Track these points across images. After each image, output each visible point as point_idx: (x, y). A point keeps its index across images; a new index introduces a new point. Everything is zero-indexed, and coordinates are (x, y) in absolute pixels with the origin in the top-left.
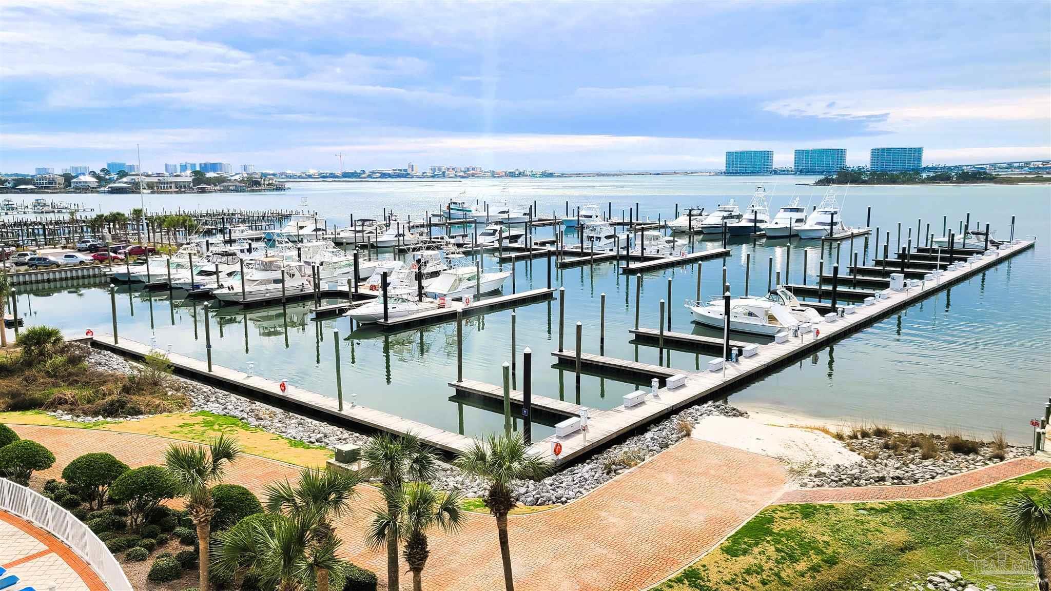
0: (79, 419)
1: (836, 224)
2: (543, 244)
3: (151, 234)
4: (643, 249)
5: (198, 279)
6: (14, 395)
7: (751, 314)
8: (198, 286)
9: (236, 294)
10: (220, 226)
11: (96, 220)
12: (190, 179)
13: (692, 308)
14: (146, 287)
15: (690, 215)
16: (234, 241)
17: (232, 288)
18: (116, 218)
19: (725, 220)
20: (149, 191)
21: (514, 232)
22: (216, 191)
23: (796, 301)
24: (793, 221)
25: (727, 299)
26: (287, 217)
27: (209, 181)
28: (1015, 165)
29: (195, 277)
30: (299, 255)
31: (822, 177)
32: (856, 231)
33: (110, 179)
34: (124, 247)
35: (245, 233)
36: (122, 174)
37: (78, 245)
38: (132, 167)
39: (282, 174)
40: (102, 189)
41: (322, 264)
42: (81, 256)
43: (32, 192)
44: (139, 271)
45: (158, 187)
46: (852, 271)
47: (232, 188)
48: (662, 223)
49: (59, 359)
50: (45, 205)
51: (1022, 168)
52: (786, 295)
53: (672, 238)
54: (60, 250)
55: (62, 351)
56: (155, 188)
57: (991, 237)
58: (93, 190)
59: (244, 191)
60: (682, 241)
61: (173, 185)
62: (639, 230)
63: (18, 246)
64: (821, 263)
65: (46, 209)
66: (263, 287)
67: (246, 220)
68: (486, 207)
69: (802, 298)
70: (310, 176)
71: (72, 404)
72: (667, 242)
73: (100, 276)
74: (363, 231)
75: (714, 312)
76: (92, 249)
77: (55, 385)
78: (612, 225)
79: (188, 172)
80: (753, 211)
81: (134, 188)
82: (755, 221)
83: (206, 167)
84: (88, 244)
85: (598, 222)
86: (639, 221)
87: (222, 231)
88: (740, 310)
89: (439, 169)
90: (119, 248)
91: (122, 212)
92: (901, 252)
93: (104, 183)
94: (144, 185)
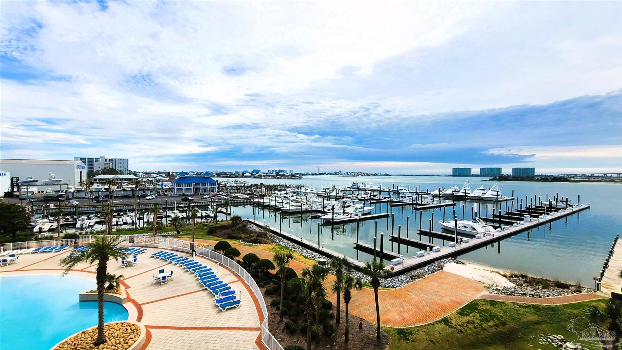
0: (246, 243)
1: (499, 195)
2: (385, 198)
3: (265, 190)
4: (422, 201)
6: (229, 234)
7: (465, 227)
8: (277, 206)
10: (283, 189)
12: (275, 175)
13: (441, 223)
14: (263, 206)
15: (439, 190)
16: (288, 193)
18: (256, 185)
19: (453, 192)
20: (264, 178)
21: (375, 194)
22: (283, 178)
23: (484, 223)
24: (481, 194)
25: (456, 221)
26: (303, 186)
28: (578, 175)
30: (306, 198)
31: (492, 178)
32: (508, 198)
33: (254, 174)
35: (290, 191)
36: (257, 173)
37: (245, 193)
39: (301, 173)
40: (252, 177)
41: (313, 201)
42: (246, 196)
43: (234, 177)
46: (507, 213)
47: (286, 177)
48: (429, 193)
49: (240, 225)
50: (237, 181)
51: (581, 176)
52: (479, 220)
53: (433, 198)
54: (241, 194)
55: (241, 223)
56: (266, 177)
57: (569, 203)
58: (249, 177)
59: (290, 178)
60: (436, 199)
61: (270, 176)
62: (420, 195)
63: (231, 192)
64: (494, 210)
66: (296, 208)
67: (290, 187)
68: (365, 185)
69: (486, 222)
70: (309, 174)
71: (244, 238)
72: (431, 199)
73: (251, 202)
74: (325, 192)
75: (450, 225)
76: (249, 194)
77: (239, 233)
78: (410, 192)
79: (275, 172)
80: (464, 189)
81: (260, 177)
82: (465, 193)
83: (280, 171)
85: (405, 191)
86: (420, 192)
87: (284, 190)
88: (461, 225)
89: (349, 173)
90: (256, 194)
92: (528, 207)
93: (252, 175)
94: (263, 176)
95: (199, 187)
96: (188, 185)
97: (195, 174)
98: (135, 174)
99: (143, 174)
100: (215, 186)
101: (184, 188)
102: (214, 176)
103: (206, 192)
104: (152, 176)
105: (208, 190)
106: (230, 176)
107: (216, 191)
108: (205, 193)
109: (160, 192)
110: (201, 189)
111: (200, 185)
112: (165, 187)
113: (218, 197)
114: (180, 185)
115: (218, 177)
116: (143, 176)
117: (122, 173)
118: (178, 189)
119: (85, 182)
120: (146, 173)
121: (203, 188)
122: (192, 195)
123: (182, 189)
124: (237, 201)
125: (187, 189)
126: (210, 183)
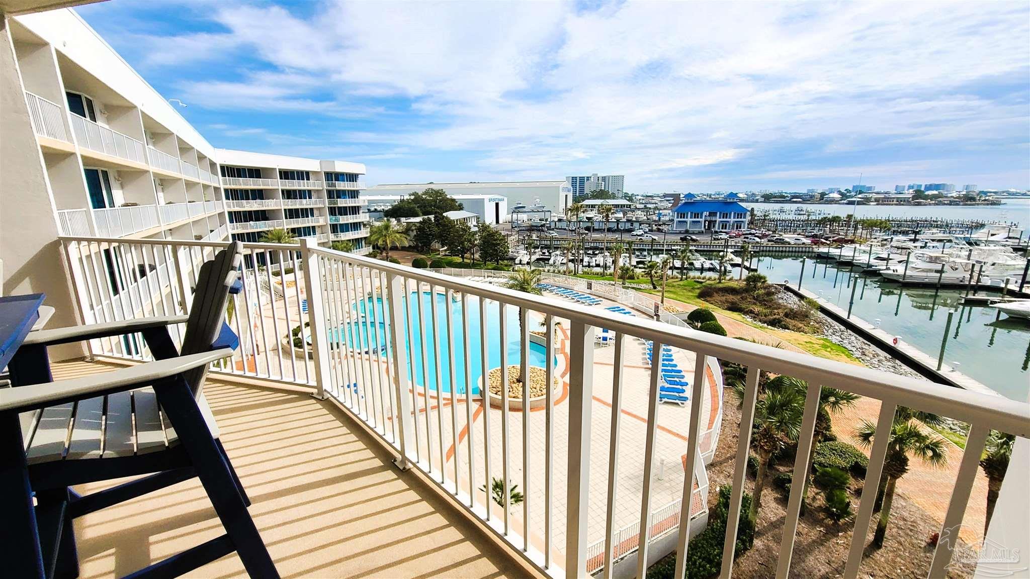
0: (755, 323)
5: (873, 262)
8: (871, 266)
9: (898, 275)
11: (822, 220)
12: (911, 196)
16: (918, 240)
17: (897, 271)
18: (836, 219)
20: (875, 203)
22: (930, 204)
27: (926, 197)
29: (871, 260)
30: (969, 255)
33: (850, 195)
34: (833, 237)
35: (936, 235)
36: (860, 193)
38: (870, 188)
39: (1003, 192)
40: (843, 201)
41: (994, 264)
42: (805, 240)
43: (799, 202)
44: (834, 251)
45: (884, 201)
47: (946, 202)
49: (762, 291)
50: (802, 210)
56: (881, 201)
58: (837, 202)
59: (957, 204)
61: (895, 200)
63: (773, 231)
65: (802, 212)
66: (924, 274)
71: (756, 314)
73: (811, 252)
76: (814, 237)
79: (913, 191)
81: (865, 202)
83: (929, 187)
84: (813, 233)
90: (830, 237)
93: (845, 198)
94: (873, 200)
95: (714, 219)
96: (696, 215)
98: (630, 198)
99: (642, 198)
100: (745, 218)
101: (689, 220)
102: (756, 201)
103: (726, 228)
104: (653, 201)
105: (730, 225)
106: (790, 200)
107: (744, 228)
108: (723, 230)
109: (654, 225)
110: (718, 222)
111: (716, 216)
112: (662, 218)
113: (745, 238)
114: (683, 215)
115: (764, 202)
116: (641, 201)
117: (614, 197)
118: (679, 221)
119: (569, 210)
120: (647, 196)
121: (721, 221)
122: (701, 233)
123: (686, 222)
124: (781, 249)
125: (693, 222)
126: (735, 213)
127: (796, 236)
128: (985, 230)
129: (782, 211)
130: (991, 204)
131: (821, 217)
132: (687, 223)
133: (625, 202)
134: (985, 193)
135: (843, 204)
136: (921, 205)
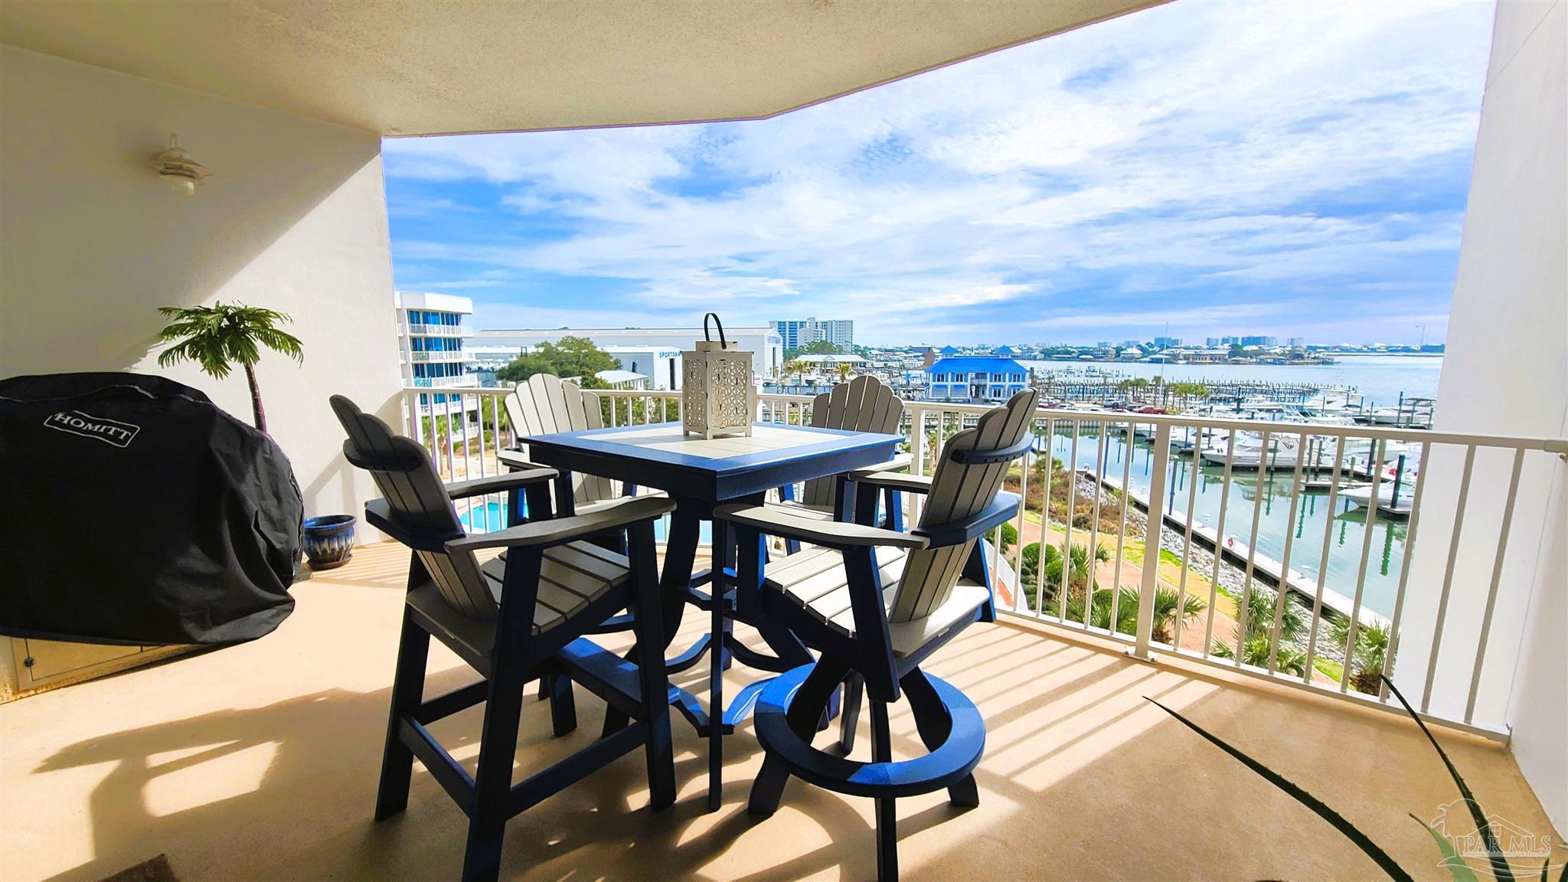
3: (1169, 398)
8: (1190, 445)
9: (1223, 456)
11: (1122, 384)
12: (1226, 352)
16: (1242, 410)
17: (1222, 451)
18: (1139, 383)
20: (1185, 362)
22: (1250, 363)
26: (1316, 391)
27: (1245, 354)
29: (1189, 437)
33: (1153, 351)
34: (1139, 407)
35: (1262, 404)
37: (1105, 402)
38: (1176, 342)
39: (1335, 348)
40: (1144, 359)
43: (1090, 360)
45: (1194, 359)
47: (1269, 361)
50: (1094, 371)
56: (1191, 359)
58: (1135, 360)
59: (1283, 364)
61: (1208, 357)
65: (1094, 374)
66: (1255, 454)
70: (1374, 350)
81: (1173, 359)
83: (1248, 341)
84: (1113, 402)
90: (1135, 407)
91: (1145, 378)
93: (1147, 355)
94: (1181, 357)
95: (983, 383)
96: (959, 378)
97: (990, 351)
98: (863, 352)
99: (881, 353)
100: (1024, 380)
101: (950, 384)
102: (1035, 358)
103: (999, 396)
104: (896, 358)
105: (1004, 391)
106: (1078, 357)
108: (996, 399)
109: (902, 392)
110: (988, 387)
111: (986, 378)
112: (913, 382)
114: (941, 378)
115: (1044, 359)
116: (878, 358)
117: (841, 352)
118: (936, 386)
119: (779, 369)
120: (886, 351)
121: (993, 386)
125: (955, 386)
126: (1010, 375)
127: (1091, 405)
128: (1319, 396)
129: (1069, 372)
130: (1323, 363)
131: (1120, 380)
132: (947, 388)
133: (857, 359)
134: (1314, 349)
135: (1145, 362)
136: (1239, 364)
